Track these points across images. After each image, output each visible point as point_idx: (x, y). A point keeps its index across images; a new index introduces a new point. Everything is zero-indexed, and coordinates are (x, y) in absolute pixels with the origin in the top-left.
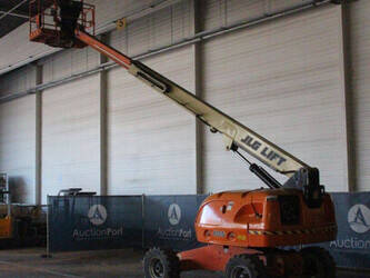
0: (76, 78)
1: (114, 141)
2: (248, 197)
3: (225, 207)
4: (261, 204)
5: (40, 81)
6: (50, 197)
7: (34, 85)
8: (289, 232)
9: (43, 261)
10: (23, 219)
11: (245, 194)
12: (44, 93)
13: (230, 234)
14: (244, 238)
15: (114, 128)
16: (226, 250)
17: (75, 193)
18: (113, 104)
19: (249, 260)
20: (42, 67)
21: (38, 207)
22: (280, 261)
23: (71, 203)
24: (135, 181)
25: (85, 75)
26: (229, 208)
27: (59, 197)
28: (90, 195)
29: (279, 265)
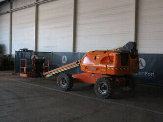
0: (26, 7)
1: (40, 32)
2: (107, 53)
3: (95, 57)
4: (113, 56)
5: (11, 8)
6: (16, 51)
7: (9, 10)
8: (125, 69)
9: (13, 76)
10: (5, 60)
11: (105, 52)
12: (13, 13)
13: (98, 68)
14: (104, 70)
15: (40, 27)
16: (93, 75)
17: (25, 50)
18: (40, 18)
19: (107, 80)
20: (12, 3)
21: (10, 55)
22: (117, 80)
23: (24, 54)
24: (48, 47)
25: (30, 6)
26: (98, 58)
27: (19, 51)
28: (31, 51)
29: (117, 82)
